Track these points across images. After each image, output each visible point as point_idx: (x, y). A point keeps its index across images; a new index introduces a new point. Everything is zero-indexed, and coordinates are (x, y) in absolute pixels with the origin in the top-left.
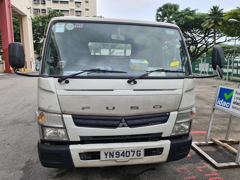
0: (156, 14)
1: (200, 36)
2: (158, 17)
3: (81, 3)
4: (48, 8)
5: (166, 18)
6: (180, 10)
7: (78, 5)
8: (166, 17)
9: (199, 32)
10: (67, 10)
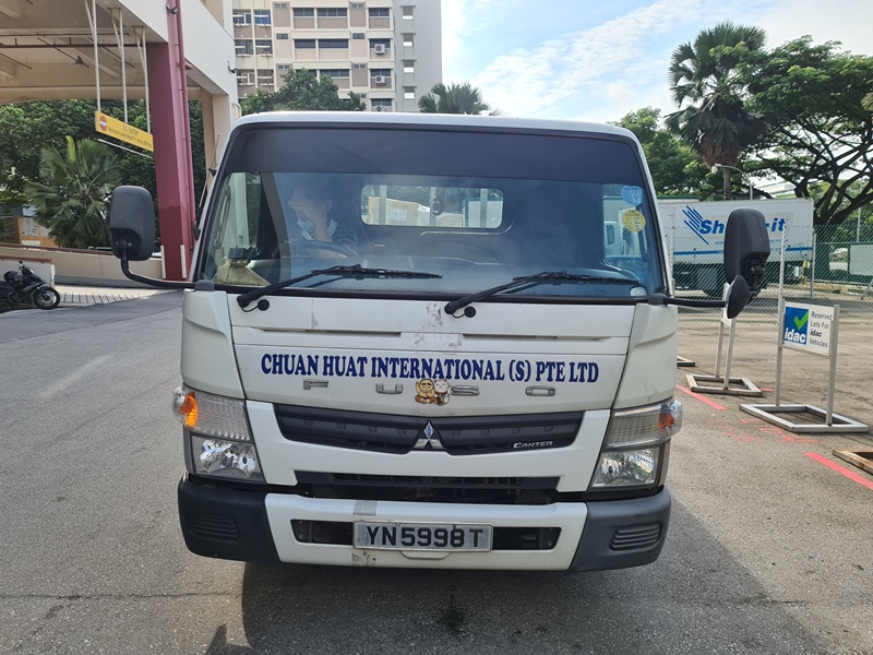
0: (671, 69)
1: (845, 143)
2: (677, 79)
3: (392, 43)
4: (280, 67)
5: (711, 80)
6: (768, 47)
7: (379, 48)
8: (713, 77)
9: (839, 125)
10: (342, 70)
